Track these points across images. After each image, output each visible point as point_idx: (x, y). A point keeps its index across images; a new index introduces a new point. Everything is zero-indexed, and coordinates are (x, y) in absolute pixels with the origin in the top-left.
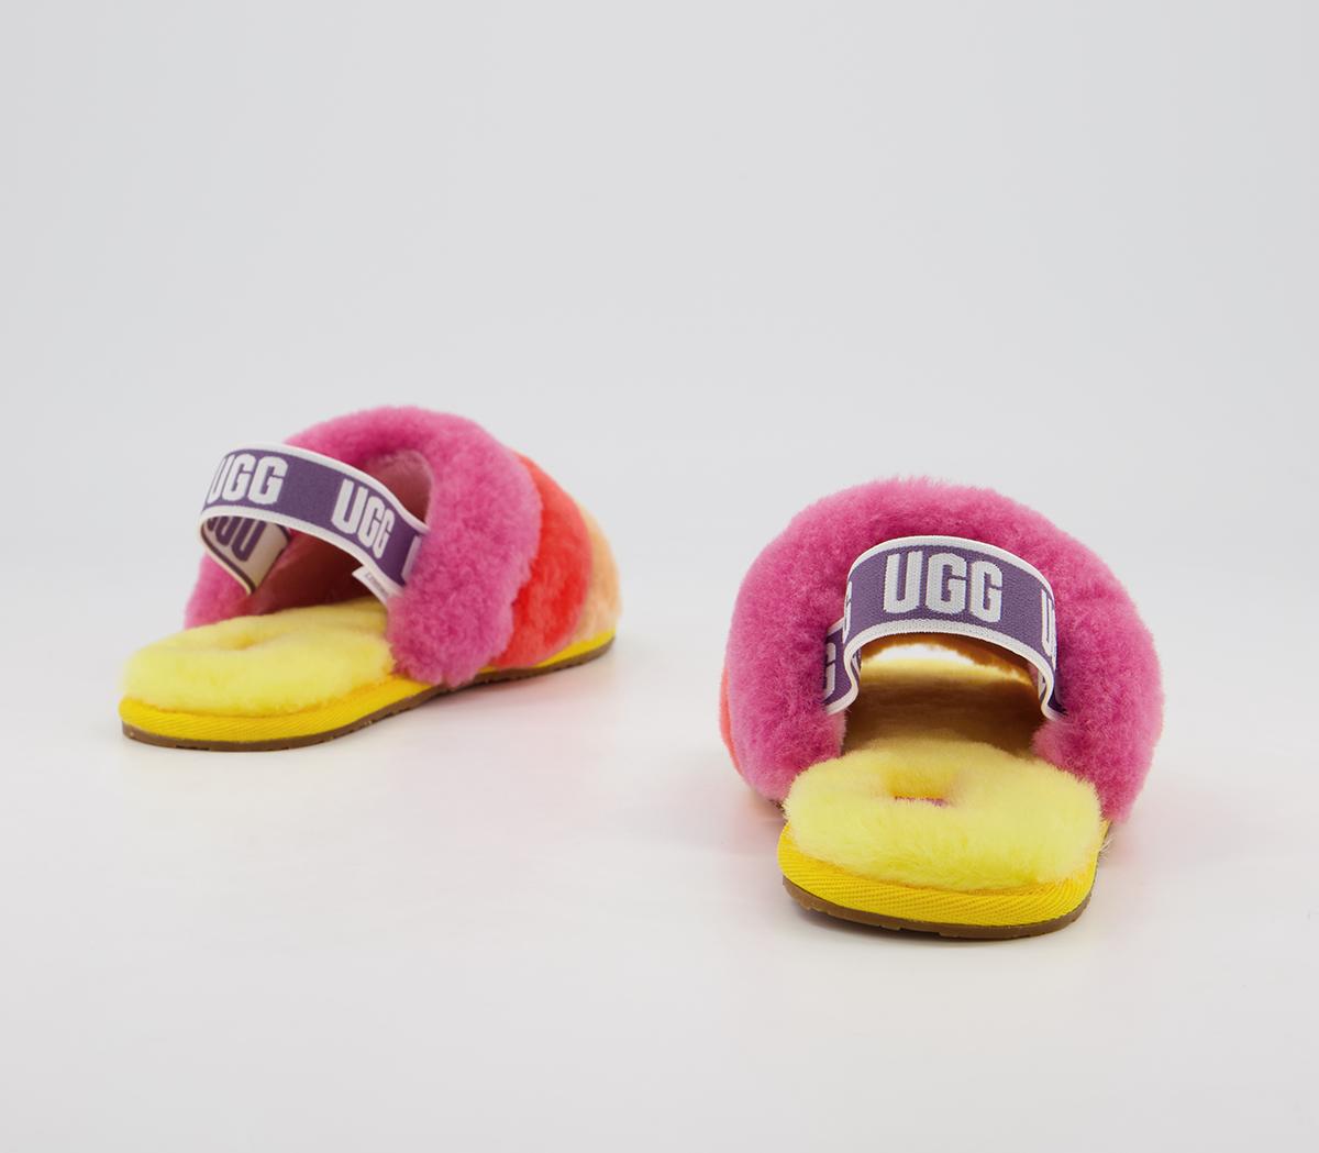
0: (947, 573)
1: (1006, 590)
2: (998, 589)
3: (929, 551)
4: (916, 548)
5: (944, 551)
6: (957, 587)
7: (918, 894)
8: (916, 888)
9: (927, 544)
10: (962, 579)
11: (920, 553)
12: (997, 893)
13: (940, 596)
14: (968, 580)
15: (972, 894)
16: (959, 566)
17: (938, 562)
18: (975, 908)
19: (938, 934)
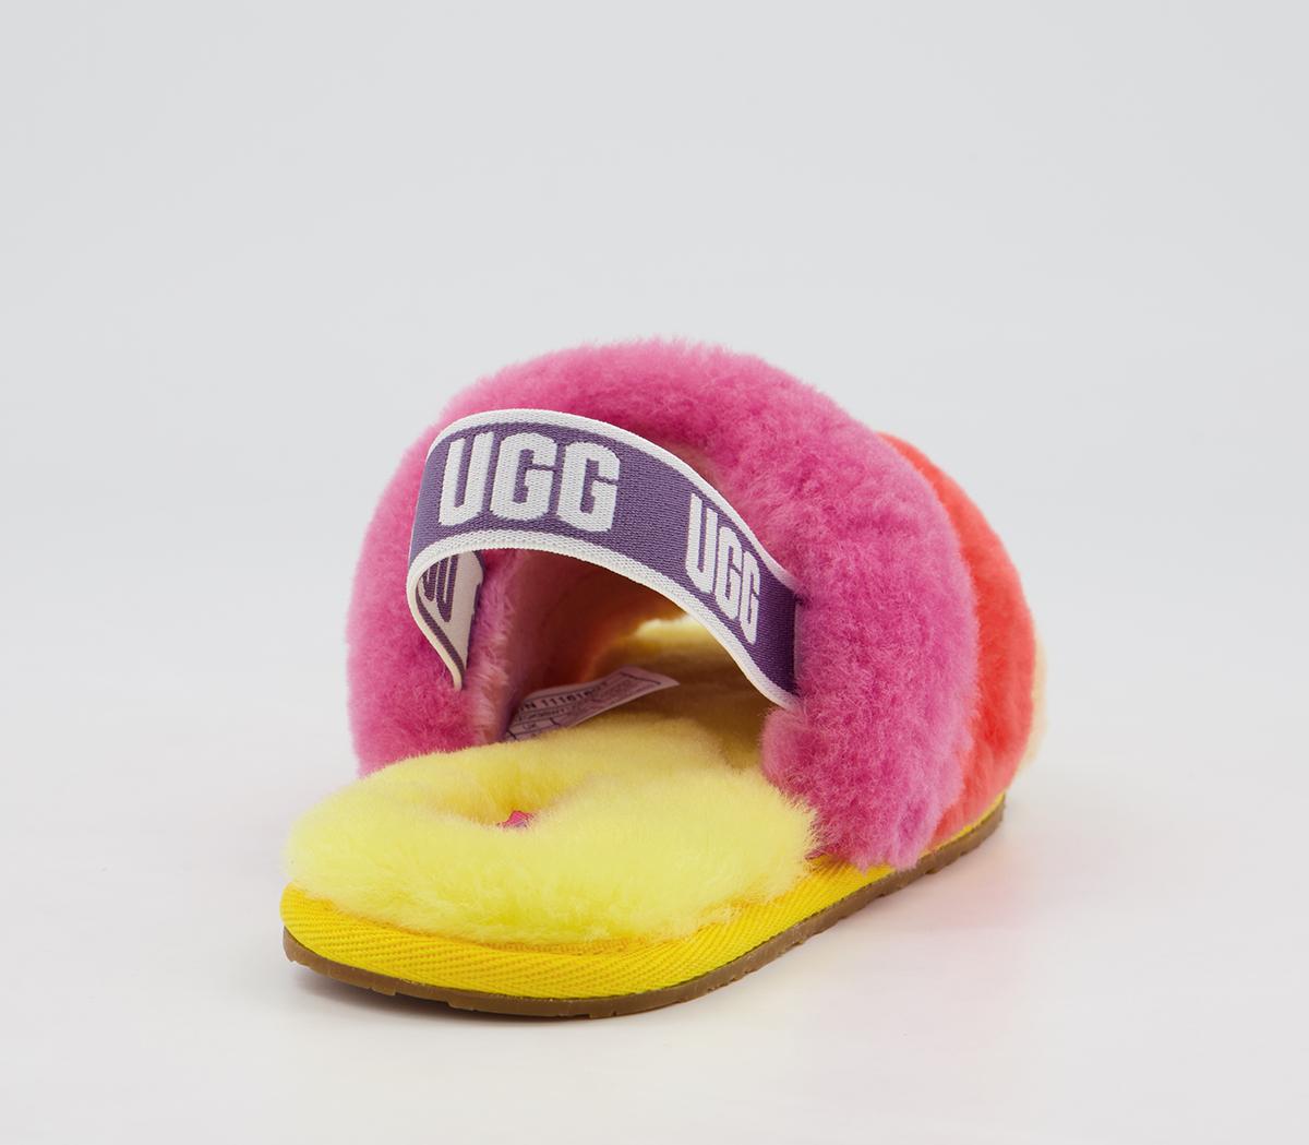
0: (526, 461)
1: (625, 485)
2: (610, 482)
3: (502, 431)
4: (484, 429)
5: (525, 431)
6: (539, 482)
7: (423, 942)
8: (416, 934)
9: (501, 421)
10: (547, 469)
11: (490, 435)
12: (538, 948)
13: (511, 497)
14: (557, 471)
15: (500, 948)
16: (545, 450)
17: (513, 446)
18: (495, 967)
19: (447, 1004)
